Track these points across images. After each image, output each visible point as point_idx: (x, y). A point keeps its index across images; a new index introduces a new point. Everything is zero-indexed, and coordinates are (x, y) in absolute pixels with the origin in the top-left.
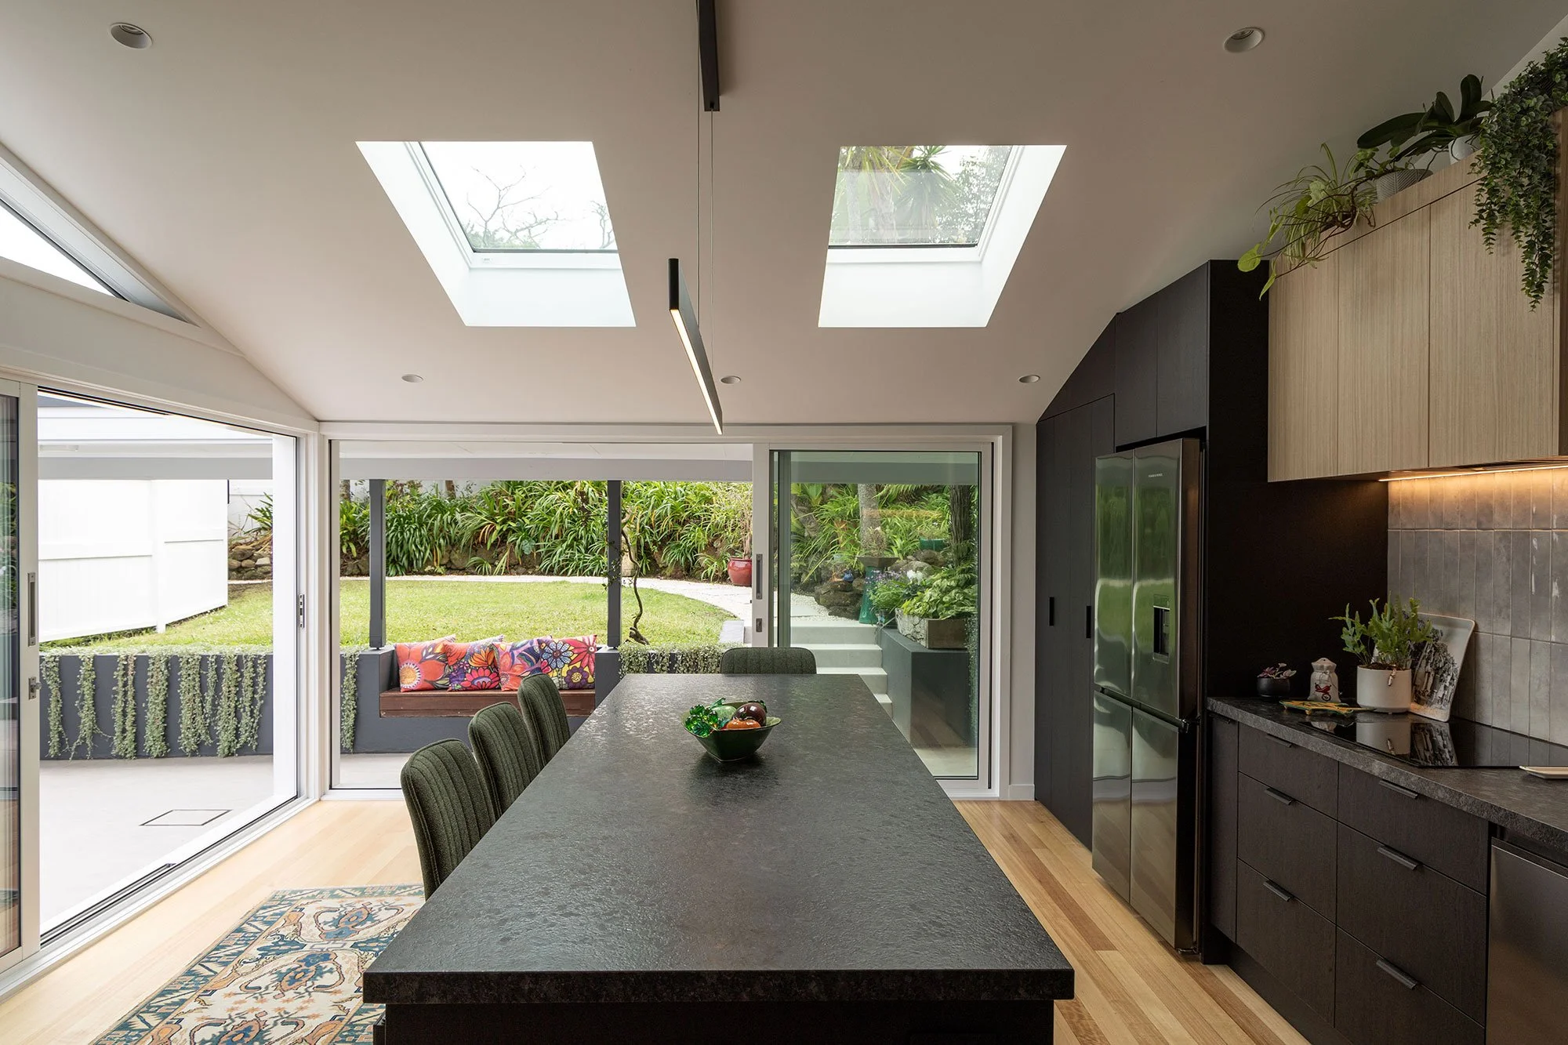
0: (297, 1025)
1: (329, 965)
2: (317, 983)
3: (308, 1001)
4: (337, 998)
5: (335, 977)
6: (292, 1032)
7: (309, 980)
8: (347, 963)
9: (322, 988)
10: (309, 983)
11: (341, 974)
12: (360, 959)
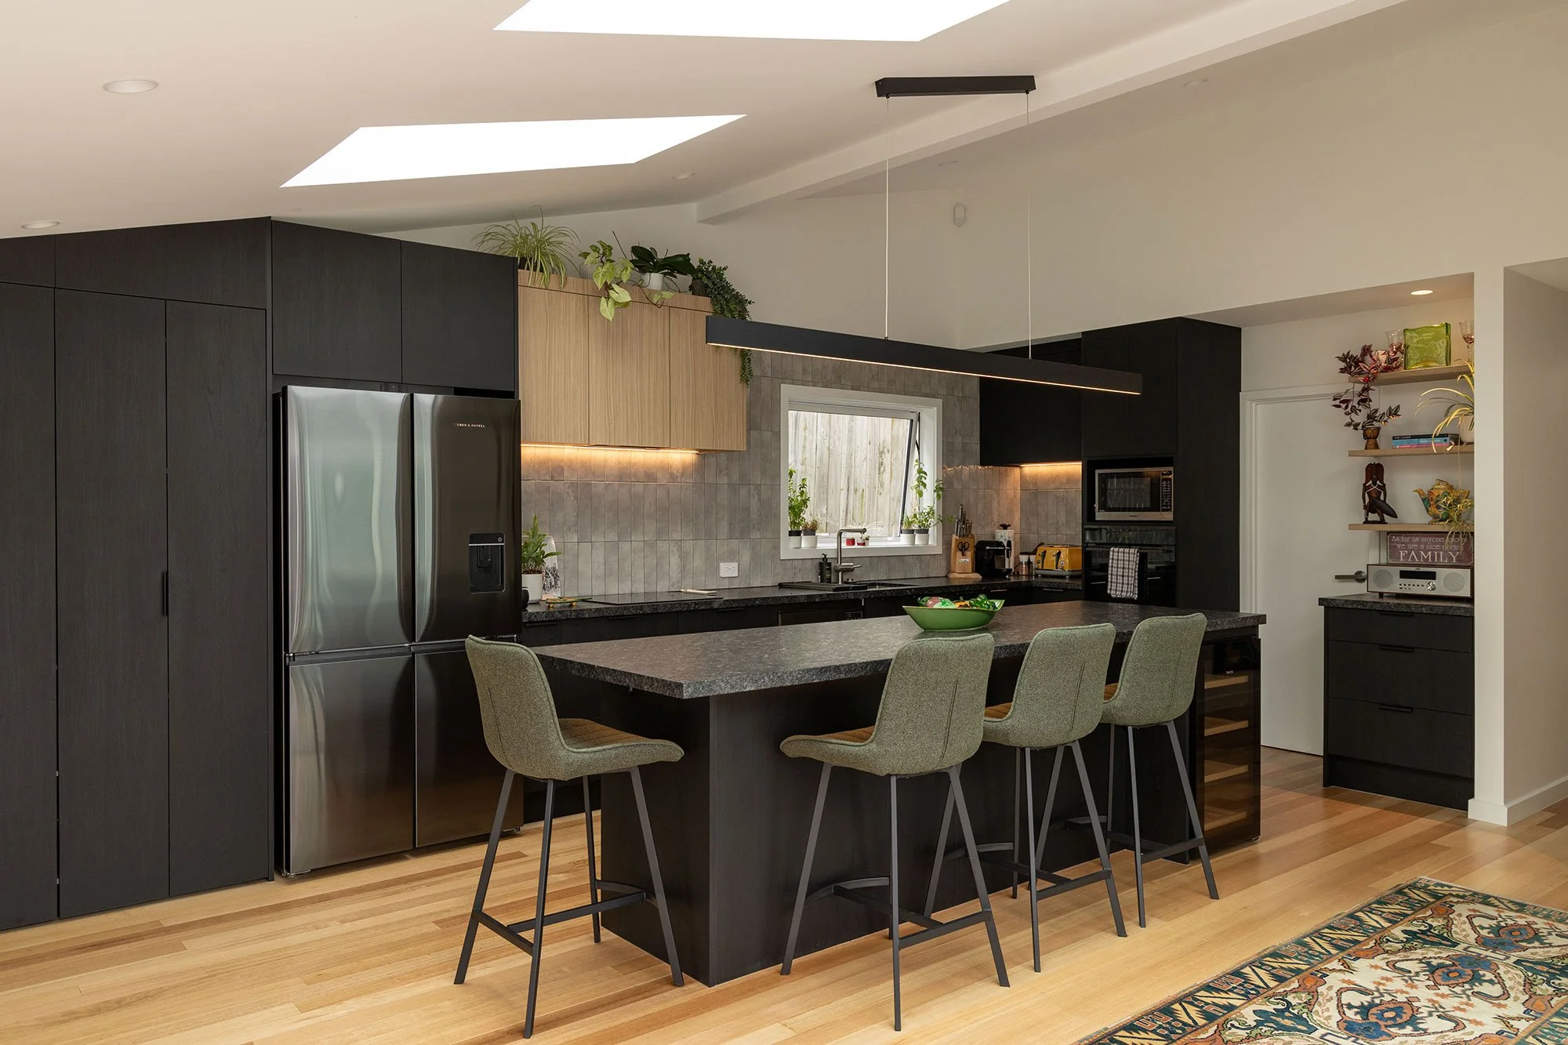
0: (1394, 966)
1: (1351, 1014)
2: (1368, 998)
3: (1380, 984)
4: (1347, 976)
5: (1346, 998)
6: (1399, 961)
7: (1377, 1005)
8: (1328, 1010)
9: (1363, 991)
10: (1377, 1001)
11: (1339, 1000)
12: (1310, 1008)
